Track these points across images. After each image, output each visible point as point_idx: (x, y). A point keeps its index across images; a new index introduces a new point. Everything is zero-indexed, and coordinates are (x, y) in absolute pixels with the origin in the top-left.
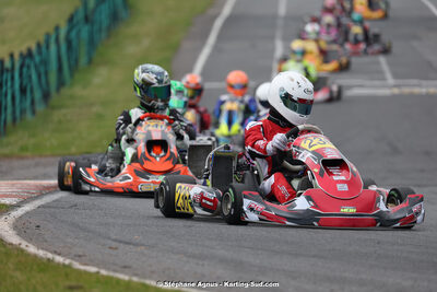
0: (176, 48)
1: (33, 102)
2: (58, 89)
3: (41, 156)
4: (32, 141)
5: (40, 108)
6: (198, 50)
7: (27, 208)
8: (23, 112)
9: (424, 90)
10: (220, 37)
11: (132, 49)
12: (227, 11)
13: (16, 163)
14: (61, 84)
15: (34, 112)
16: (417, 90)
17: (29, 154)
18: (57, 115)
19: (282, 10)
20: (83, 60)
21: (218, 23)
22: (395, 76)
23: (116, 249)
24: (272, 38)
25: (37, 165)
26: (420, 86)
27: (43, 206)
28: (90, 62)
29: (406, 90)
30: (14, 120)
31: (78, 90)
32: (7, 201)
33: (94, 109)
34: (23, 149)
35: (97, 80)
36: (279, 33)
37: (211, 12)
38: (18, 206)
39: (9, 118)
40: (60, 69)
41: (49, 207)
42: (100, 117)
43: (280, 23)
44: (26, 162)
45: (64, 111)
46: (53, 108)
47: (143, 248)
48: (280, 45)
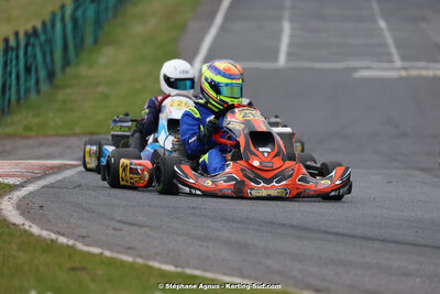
0: (183, 28)
1: (37, 82)
2: (63, 69)
3: (45, 136)
4: (37, 120)
5: (44, 87)
6: (205, 31)
7: (31, 188)
8: (27, 91)
9: (430, 73)
10: (227, 18)
11: (138, 29)
13: (20, 143)
14: (66, 63)
15: (38, 92)
16: (425, 73)
17: (32, 133)
18: (61, 95)
20: (89, 40)
22: (404, 58)
23: (120, 230)
24: (279, 19)
25: (41, 144)
26: (427, 68)
27: (46, 186)
28: (96, 41)
29: (414, 73)
30: (19, 99)
31: (83, 70)
32: (11, 181)
33: (100, 89)
34: (27, 128)
35: (102, 60)
36: (286, 14)
38: (22, 186)
39: (13, 98)
40: (65, 48)
41: (53, 187)
42: (106, 97)
43: (287, 3)
44: (30, 142)
45: (69, 91)
46: (58, 87)
47: (146, 229)
48: (287, 26)
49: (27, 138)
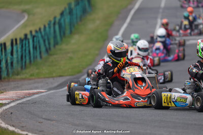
0: (111, 25)
1: (40, 53)
2: (54, 46)
4: (37, 71)
5: (44, 55)
6: (122, 25)
7: (12, 104)
8: (35, 58)
10: (132, 19)
11: (91, 26)
12: (137, 6)
14: (56, 44)
15: (41, 57)
17: (33, 77)
18: (52, 58)
19: (163, 5)
20: (68, 32)
21: (132, 12)
23: (42, 123)
24: (156, 18)
27: (20, 104)
28: (71, 32)
30: (30, 62)
31: (64, 46)
32: (4, 102)
33: (69, 55)
34: (32, 75)
35: (73, 41)
36: (160, 16)
37: (129, 7)
38: (8, 104)
39: (28, 61)
40: (55, 37)
42: (71, 58)
43: (161, 11)
44: (30, 81)
45: (55, 56)
46: (51, 55)
48: (159, 21)
49: (30, 79)
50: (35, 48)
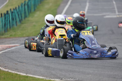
0: (59, 6)
1: (16, 22)
2: (25, 18)
4: (14, 33)
5: (18, 24)
6: (65, 6)
8: (13, 25)
11: (47, 6)
15: (16, 25)
17: (12, 37)
18: (23, 26)
20: (33, 10)
24: (86, 2)
28: (35, 10)
29: (121, 16)
30: (10, 27)
31: (30, 18)
33: (34, 24)
34: (11, 35)
35: (36, 15)
36: (88, 1)
39: (8, 27)
40: (25, 13)
42: (35, 26)
45: (25, 24)
46: (23, 24)
48: (88, 4)
49: (10, 38)
50: (13, 19)
